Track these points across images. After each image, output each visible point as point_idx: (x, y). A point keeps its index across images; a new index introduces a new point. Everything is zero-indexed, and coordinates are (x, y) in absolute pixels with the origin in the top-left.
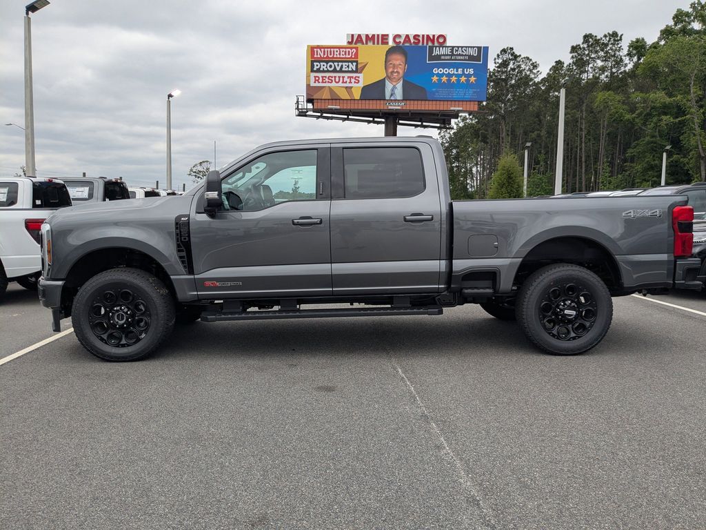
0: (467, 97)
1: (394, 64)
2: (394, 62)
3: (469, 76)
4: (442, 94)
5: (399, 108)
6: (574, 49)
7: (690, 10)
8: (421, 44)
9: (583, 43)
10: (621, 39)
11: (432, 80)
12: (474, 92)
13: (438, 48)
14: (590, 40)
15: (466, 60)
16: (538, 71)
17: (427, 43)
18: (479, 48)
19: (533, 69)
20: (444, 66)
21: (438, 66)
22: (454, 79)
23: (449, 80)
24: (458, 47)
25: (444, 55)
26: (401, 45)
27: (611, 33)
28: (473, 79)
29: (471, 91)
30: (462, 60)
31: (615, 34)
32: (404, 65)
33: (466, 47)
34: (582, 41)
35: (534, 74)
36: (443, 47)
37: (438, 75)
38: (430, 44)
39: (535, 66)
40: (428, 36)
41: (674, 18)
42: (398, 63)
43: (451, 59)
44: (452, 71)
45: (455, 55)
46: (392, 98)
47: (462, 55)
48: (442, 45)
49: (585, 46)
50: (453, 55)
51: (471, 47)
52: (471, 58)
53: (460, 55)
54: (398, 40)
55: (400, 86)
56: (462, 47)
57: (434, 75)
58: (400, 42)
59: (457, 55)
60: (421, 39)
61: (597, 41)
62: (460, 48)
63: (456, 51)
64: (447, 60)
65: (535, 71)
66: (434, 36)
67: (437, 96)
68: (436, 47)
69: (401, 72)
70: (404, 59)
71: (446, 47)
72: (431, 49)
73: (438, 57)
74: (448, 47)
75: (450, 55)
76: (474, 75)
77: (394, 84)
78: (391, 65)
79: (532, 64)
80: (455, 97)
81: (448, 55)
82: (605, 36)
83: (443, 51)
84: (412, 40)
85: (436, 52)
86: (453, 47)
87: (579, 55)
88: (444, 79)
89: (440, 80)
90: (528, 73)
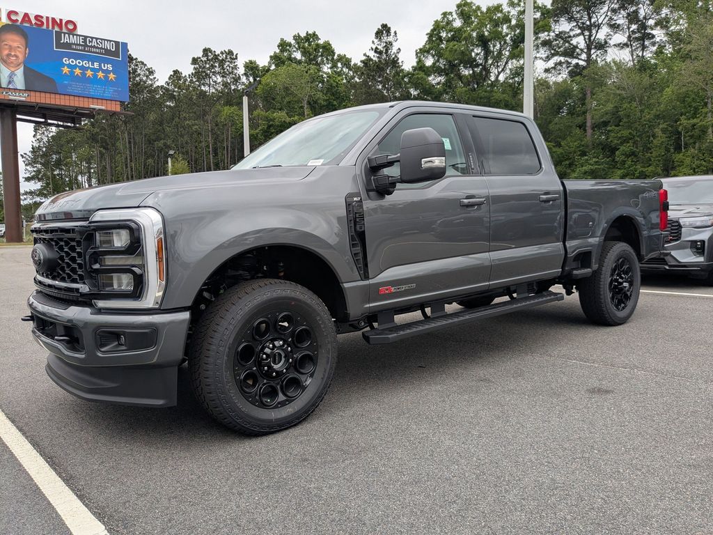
0: (107, 95)
1: (10, 46)
2: (11, 43)
3: (106, 72)
4: (77, 88)
5: (23, 99)
6: (195, 61)
7: (293, 42)
8: (45, 27)
9: (203, 56)
10: (236, 58)
11: (62, 71)
12: (115, 91)
13: (67, 35)
14: (210, 54)
15: (102, 54)
16: (155, 78)
17: (53, 27)
18: (117, 43)
19: (150, 75)
20: (77, 57)
21: (70, 56)
22: (89, 73)
23: (84, 74)
24: (92, 38)
25: (74, 44)
26: (19, 23)
27: (227, 51)
28: (112, 76)
29: (111, 90)
30: (98, 53)
31: (230, 53)
32: (23, 49)
33: (102, 39)
34: (202, 53)
35: (151, 80)
36: (73, 35)
37: (69, 66)
38: (57, 29)
39: (151, 72)
40: (53, 19)
41: (279, 46)
42: (15, 44)
43: (84, 51)
44: (85, 64)
45: (89, 46)
46: (10, 86)
47: (97, 48)
48: (72, 32)
49: (205, 59)
50: (86, 45)
51: (108, 40)
52: (108, 52)
53: (94, 47)
54: (14, 17)
55: (20, 73)
56: (97, 39)
57: (64, 65)
58: (17, 21)
59: (91, 46)
60: (44, 20)
61: (216, 57)
62: (94, 40)
63: (90, 42)
64: (79, 50)
65: (151, 77)
66: (61, 20)
67: (70, 90)
68: (65, 33)
69: (21, 56)
70: (23, 41)
71: (77, 35)
72: (59, 35)
73: (68, 46)
74: (80, 36)
75: (82, 45)
76: (114, 72)
77: (13, 69)
78: (6, 47)
79: (148, 69)
80: (92, 93)
81: (80, 45)
82: (222, 53)
83: (73, 40)
84: (34, 21)
85: (65, 39)
86: (86, 37)
87: (200, 67)
88: (78, 71)
89: (72, 73)
90: (144, 78)
